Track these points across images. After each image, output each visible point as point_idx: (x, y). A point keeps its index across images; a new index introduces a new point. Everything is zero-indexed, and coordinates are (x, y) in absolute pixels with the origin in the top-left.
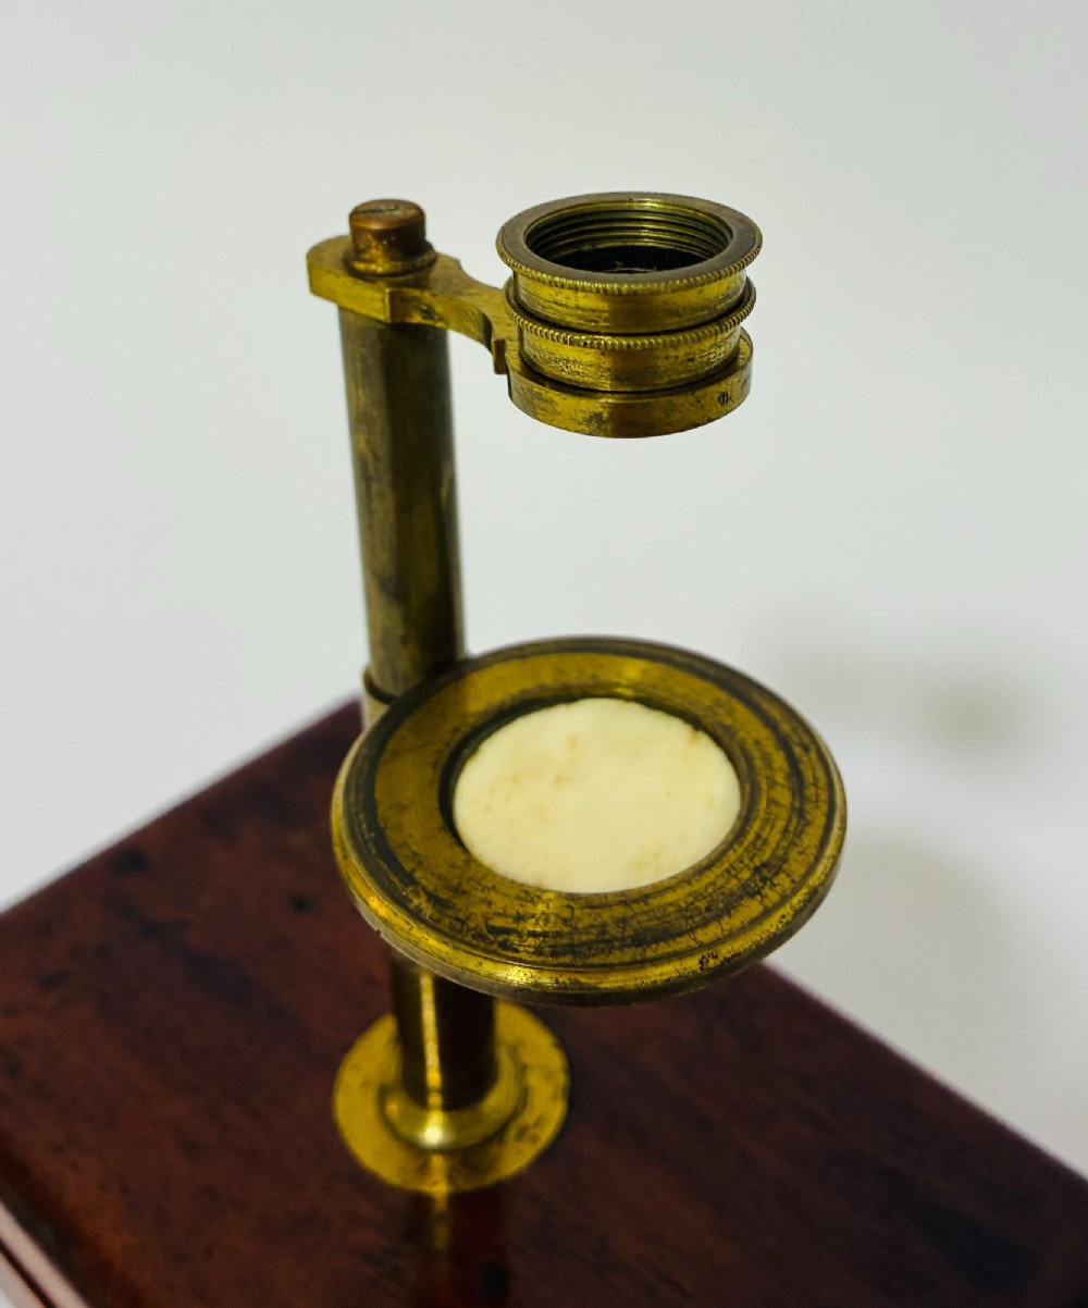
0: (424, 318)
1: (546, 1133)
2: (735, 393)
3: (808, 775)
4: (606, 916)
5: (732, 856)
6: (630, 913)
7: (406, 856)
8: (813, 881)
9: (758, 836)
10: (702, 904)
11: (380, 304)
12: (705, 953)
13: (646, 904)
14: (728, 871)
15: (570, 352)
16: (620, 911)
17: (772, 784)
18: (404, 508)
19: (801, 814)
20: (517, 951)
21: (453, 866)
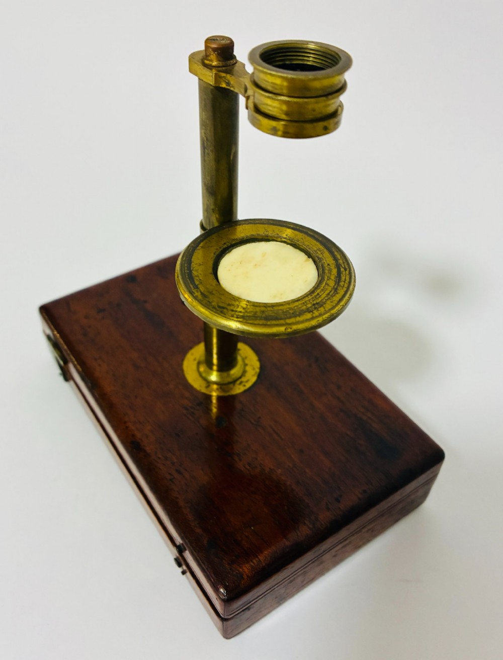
0: (227, 85)
1: (248, 385)
2: (331, 126)
3: (343, 278)
4: (258, 309)
5: (307, 299)
6: (266, 310)
7: (197, 280)
8: (333, 312)
9: (318, 294)
10: (291, 312)
11: (211, 78)
12: (288, 326)
13: (273, 308)
14: (304, 303)
15: (269, 102)
16: (263, 309)
17: (329, 279)
18: (218, 160)
19: (336, 290)
20: (225, 314)
21: (212, 285)
